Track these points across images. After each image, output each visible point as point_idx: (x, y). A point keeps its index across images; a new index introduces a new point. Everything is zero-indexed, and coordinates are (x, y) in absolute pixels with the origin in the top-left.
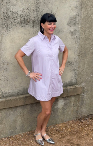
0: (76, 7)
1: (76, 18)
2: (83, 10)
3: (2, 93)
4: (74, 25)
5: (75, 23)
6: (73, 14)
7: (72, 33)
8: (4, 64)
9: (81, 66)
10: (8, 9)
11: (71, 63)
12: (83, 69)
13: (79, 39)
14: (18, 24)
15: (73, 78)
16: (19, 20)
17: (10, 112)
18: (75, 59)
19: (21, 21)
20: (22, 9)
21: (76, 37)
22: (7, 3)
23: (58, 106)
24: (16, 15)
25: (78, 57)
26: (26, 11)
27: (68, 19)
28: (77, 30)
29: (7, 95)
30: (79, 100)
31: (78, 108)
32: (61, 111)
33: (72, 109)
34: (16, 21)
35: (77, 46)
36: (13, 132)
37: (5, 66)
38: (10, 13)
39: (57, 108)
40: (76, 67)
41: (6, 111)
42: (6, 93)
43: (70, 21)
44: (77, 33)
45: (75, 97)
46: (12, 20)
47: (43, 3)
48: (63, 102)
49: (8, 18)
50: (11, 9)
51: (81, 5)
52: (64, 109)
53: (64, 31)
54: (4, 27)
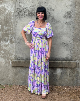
0: (71, 5)
1: (71, 13)
2: (77, 7)
3: (17, 57)
4: (69, 18)
5: (70, 17)
6: (69, 10)
7: (67, 24)
8: (18, 39)
9: (76, 48)
10: (20, 6)
11: (66, 44)
12: (78, 50)
13: (74, 28)
14: (27, 16)
15: (69, 55)
16: (27, 13)
17: (22, 69)
18: (70, 42)
19: (29, 14)
20: (29, 6)
21: (71, 26)
22: (20, 2)
23: (57, 73)
24: (26, 10)
25: (73, 41)
26: (32, 7)
27: (64, 13)
28: (71, 22)
29: (20, 58)
30: (74, 72)
31: (73, 78)
32: (59, 77)
33: (68, 77)
34: (26, 13)
35: (72, 33)
36: (24, 83)
37: (19, 41)
38: (22, 9)
39: (56, 74)
40: (71, 48)
41: (19, 68)
42: (19, 57)
43: (66, 15)
44: (72, 24)
45: (71, 69)
46: (23, 13)
47: (44, 3)
48: (60, 71)
49: (21, 11)
50: (23, 6)
51: (75, 4)
52: (61, 76)
53: (61, 22)
54: (18, 17)
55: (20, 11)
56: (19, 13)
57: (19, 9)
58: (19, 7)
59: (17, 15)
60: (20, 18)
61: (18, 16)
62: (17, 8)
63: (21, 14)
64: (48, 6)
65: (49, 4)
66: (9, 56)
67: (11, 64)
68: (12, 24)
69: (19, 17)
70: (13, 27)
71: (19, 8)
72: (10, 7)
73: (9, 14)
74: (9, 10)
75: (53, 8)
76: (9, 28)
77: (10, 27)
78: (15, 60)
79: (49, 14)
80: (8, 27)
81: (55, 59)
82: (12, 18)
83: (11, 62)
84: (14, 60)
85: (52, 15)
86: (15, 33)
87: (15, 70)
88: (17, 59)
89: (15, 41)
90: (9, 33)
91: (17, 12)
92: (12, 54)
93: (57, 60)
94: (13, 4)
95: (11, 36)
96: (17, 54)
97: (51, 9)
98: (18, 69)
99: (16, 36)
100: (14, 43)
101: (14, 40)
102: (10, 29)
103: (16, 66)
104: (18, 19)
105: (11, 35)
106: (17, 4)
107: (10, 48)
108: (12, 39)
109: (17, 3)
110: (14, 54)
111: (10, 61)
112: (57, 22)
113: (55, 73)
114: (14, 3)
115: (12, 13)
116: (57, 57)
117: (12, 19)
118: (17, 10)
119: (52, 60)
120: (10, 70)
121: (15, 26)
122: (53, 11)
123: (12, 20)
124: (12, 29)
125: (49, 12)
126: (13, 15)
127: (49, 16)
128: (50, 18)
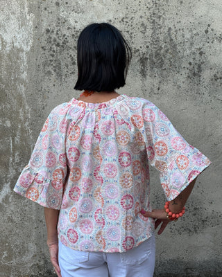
55: (58, 45)
56: (54, 51)
57: (54, 36)
58: (53, 27)
59: (45, 65)
60: (59, 75)
61: (50, 69)
62: (48, 31)
63: (64, 57)
64: (192, 20)
65: (201, 10)
66: (9, 258)
68: (21, 104)
69: (54, 74)
70: (26, 118)
71: (56, 29)
72: (13, 24)
73: (10, 58)
74: (9, 40)
75: (218, 28)
76: (8, 124)
77: (11, 119)
79: (201, 54)
80: (4, 122)
82: (24, 76)
84: (32, 276)
85: (212, 62)
90: (8, 150)
91: (47, 48)
92: (23, 251)
94: (29, 13)
97: (206, 32)
102: (14, 128)
104: (49, 83)
105: (17, 159)
106: (44, 13)
107: (11, 220)
109: (43, 6)
110: (32, 248)
114: (30, 7)
115: (21, 54)
117: (22, 82)
121: (38, 114)
122: (220, 39)
123: (22, 89)
124: (23, 131)
125: (201, 45)
126: (29, 61)
127: (199, 66)
128: (207, 75)
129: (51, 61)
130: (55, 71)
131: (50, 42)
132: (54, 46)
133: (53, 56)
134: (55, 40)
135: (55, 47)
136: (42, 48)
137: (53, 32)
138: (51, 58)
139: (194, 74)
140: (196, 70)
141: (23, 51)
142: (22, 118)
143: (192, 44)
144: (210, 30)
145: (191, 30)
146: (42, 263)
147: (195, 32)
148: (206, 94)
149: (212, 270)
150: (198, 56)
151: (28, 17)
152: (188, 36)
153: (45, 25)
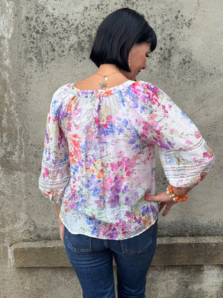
55: (38, 32)
56: (34, 38)
57: (33, 23)
58: (32, 14)
59: (26, 51)
60: (40, 61)
61: (31, 55)
62: (27, 18)
63: (44, 44)
64: (163, 6)
66: (2, 226)
67: (10, 256)
68: (5, 89)
69: (35, 61)
70: (11, 103)
71: (35, 16)
75: (187, 14)
78: (28, 241)
79: (171, 39)
81: (195, 231)
82: (7, 62)
83: (10, 251)
84: (24, 240)
86: (21, 130)
87: (29, 282)
88: (39, 236)
89: (26, 163)
91: (28, 35)
92: (15, 219)
93: (205, 235)
95: (7, 144)
96: (34, 218)
97: (177, 18)
98: (43, 276)
99: (26, 142)
100: (19, 173)
101: (20, 157)
102: (0, 112)
103: (32, 264)
104: (31, 69)
105: (5, 140)
107: (2, 193)
108: (11, 153)
110: (23, 216)
111: (7, 244)
112: (205, 75)
113: (196, 287)
115: (2, 41)
116: (204, 221)
117: (6, 68)
118: (24, 26)
119: (185, 236)
120: (11, 283)
121: (23, 99)
122: (189, 25)
123: (6, 75)
124: (9, 114)
125: (171, 31)
126: (11, 48)
127: (169, 51)
128: (176, 59)
129: (32, 48)
130: (36, 57)
131: (30, 29)
132: (34, 33)
133: (33, 43)
134: (35, 28)
135: (35, 35)
136: (23, 35)
137: (32, 19)
138: (32, 45)
139: (165, 59)
140: (167, 55)
141: (4, 38)
142: (8, 102)
143: (163, 30)
144: (179, 16)
145: (162, 17)
146: (32, 229)
147: (166, 18)
148: (176, 77)
149: (179, 229)
150: (168, 41)
151: (7, 5)
152: (159, 22)
153: (24, 13)
